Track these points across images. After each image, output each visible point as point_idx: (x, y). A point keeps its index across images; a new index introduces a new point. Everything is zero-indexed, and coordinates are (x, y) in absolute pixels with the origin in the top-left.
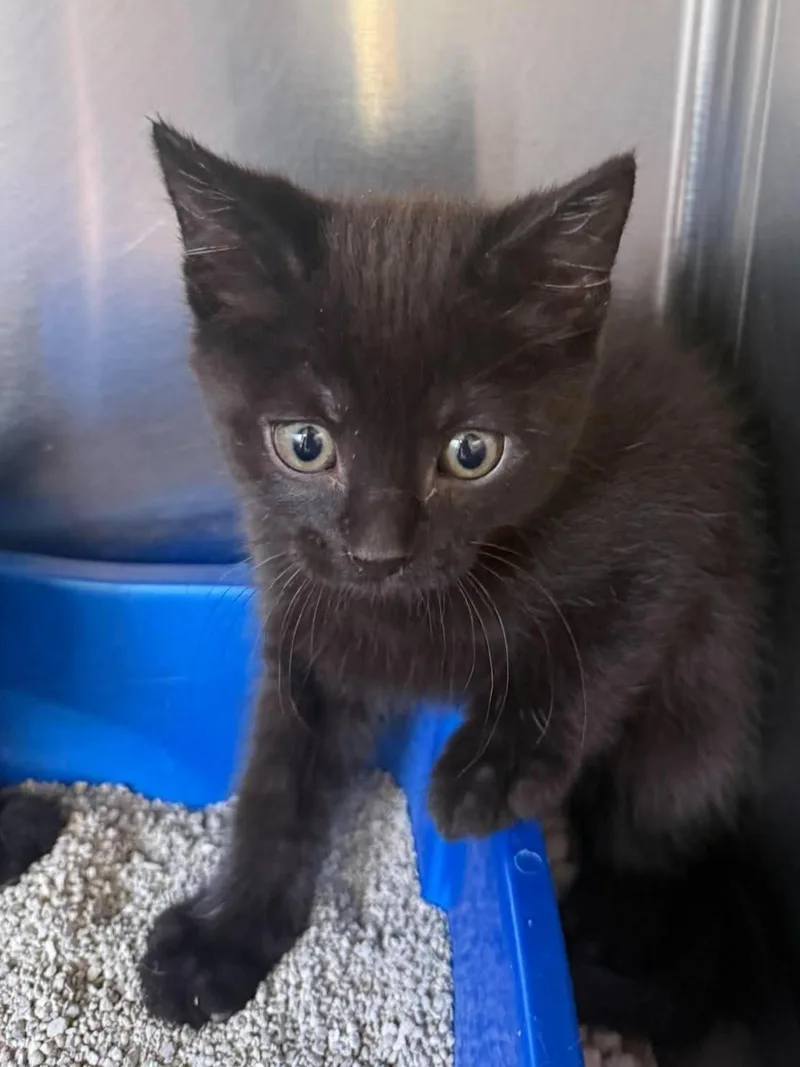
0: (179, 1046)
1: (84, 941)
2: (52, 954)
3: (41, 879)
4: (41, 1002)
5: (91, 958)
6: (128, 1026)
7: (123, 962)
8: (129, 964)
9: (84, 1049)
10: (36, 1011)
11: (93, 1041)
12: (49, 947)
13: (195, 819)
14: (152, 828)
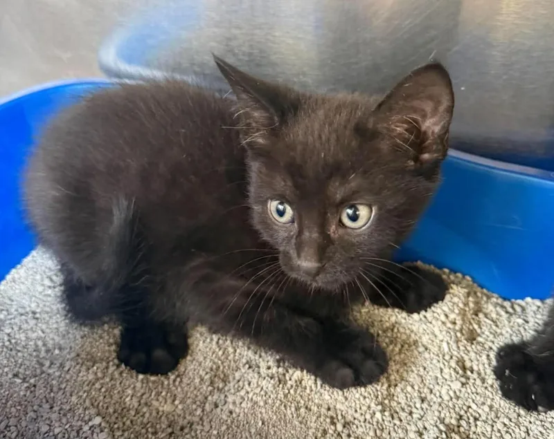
0: (519, 415)
1: (462, 348)
2: (446, 350)
3: (439, 311)
4: (446, 370)
5: (466, 358)
6: (491, 396)
7: (484, 364)
8: (487, 366)
9: (470, 400)
10: (443, 374)
11: (474, 398)
12: (445, 345)
13: (507, 304)
14: (487, 302)
